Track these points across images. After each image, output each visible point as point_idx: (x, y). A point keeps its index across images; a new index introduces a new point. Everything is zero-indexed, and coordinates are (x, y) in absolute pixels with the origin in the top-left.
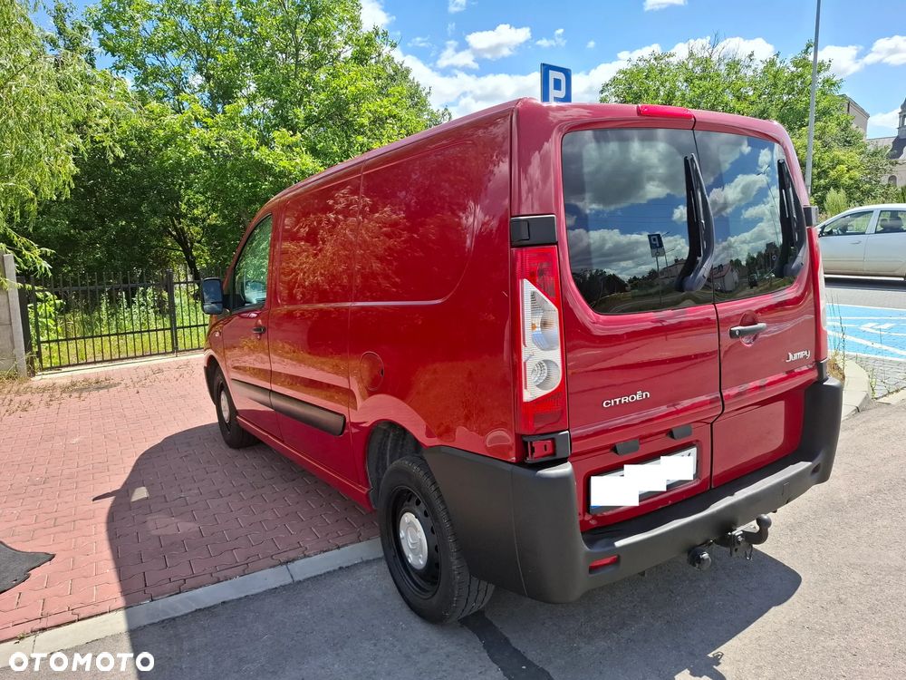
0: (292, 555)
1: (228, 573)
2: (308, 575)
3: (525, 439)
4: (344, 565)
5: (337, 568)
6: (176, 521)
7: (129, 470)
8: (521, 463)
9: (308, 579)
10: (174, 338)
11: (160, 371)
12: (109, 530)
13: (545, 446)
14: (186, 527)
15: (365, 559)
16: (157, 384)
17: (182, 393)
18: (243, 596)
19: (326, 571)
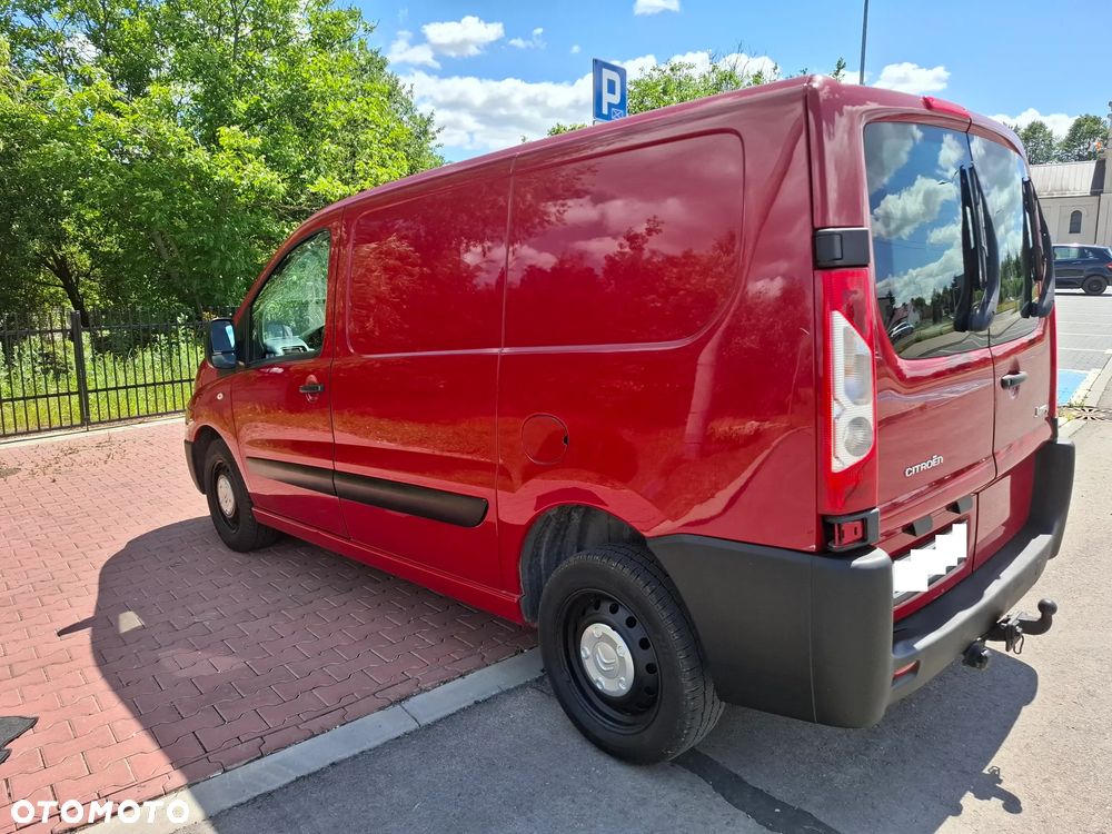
0: (402, 689)
1: (321, 721)
2: (438, 716)
3: (831, 520)
4: (481, 698)
5: (471, 702)
6: (206, 656)
7: (95, 589)
8: (823, 551)
9: (440, 721)
10: (84, 405)
11: (73, 451)
12: (105, 675)
13: (856, 529)
14: (224, 663)
15: (504, 688)
16: (76, 468)
17: (123, 480)
18: (356, 752)
19: (458, 708)
